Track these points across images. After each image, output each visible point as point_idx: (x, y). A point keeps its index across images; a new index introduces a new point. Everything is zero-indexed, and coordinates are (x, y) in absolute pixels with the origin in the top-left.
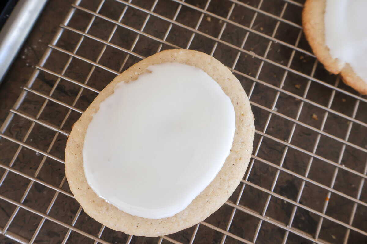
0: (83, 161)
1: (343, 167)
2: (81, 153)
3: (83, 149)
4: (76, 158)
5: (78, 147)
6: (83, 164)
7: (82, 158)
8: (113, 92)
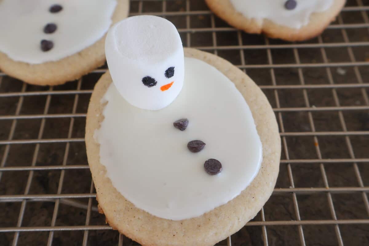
0: (148, 213)
1: (314, 108)
2: (138, 210)
3: (134, 206)
4: (139, 218)
5: (129, 211)
6: (151, 215)
7: (144, 212)
8: (98, 146)
